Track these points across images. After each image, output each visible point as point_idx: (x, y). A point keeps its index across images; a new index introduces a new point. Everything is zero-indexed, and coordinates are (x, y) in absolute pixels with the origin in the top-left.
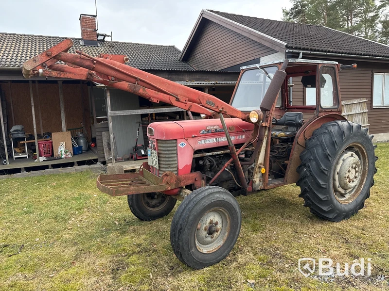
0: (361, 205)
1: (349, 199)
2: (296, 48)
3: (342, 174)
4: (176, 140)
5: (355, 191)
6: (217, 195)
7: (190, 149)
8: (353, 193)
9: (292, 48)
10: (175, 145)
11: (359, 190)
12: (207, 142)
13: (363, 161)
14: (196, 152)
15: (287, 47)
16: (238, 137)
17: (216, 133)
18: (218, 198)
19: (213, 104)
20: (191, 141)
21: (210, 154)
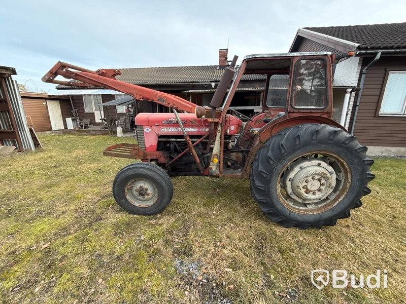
0: (330, 222)
1: (312, 210)
2: (373, 48)
3: (294, 182)
4: (142, 126)
5: (325, 205)
6: (142, 170)
7: (155, 134)
8: (321, 206)
9: (366, 48)
10: (142, 129)
11: (329, 205)
12: (169, 131)
13: (345, 174)
14: (160, 137)
15: (359, 48)
16: (201, 130)
17: (177, 124)
18: (141, 171)
19: (164, 101)
20: (155, 128)
21: (174, 140)
